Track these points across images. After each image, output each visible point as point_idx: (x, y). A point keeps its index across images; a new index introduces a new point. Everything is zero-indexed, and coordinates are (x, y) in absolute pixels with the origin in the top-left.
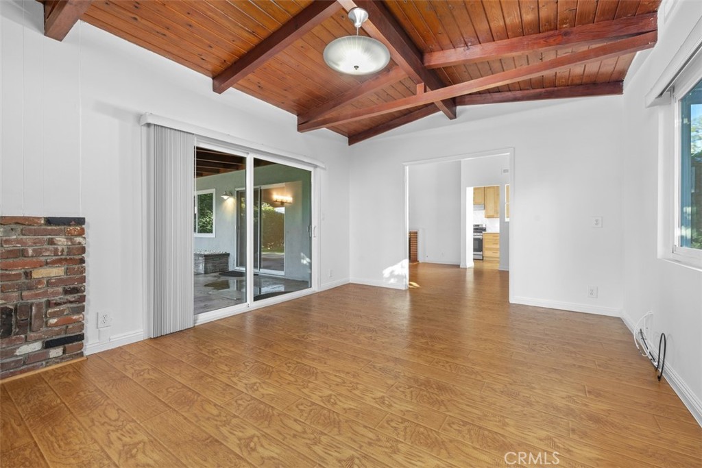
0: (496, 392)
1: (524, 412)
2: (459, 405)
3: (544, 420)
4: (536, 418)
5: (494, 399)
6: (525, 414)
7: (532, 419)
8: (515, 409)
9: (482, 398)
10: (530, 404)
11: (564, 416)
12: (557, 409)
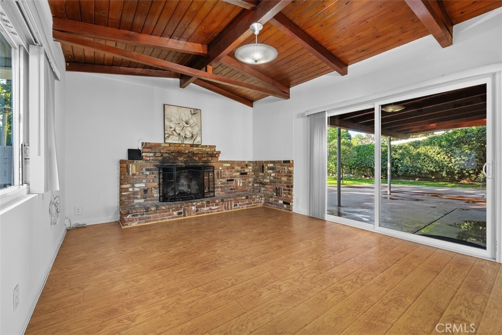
0: (181, 287)
1: (156, 286)
2: (187, 268)
3: (144, 289)
4: (149, 287)
5: (177, 282)
6: (155, 285)
7: (150, 285)
8: (162, 284)
9: (183, 278)
10: (157, 293)
11: (134, 300)
12: (140, 302)
